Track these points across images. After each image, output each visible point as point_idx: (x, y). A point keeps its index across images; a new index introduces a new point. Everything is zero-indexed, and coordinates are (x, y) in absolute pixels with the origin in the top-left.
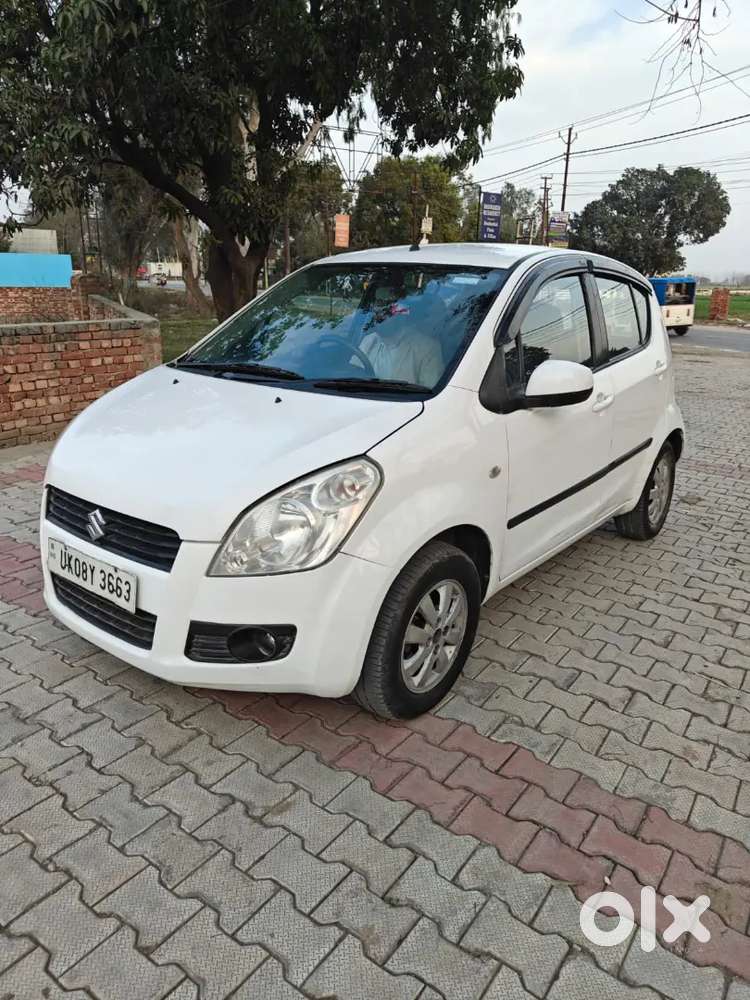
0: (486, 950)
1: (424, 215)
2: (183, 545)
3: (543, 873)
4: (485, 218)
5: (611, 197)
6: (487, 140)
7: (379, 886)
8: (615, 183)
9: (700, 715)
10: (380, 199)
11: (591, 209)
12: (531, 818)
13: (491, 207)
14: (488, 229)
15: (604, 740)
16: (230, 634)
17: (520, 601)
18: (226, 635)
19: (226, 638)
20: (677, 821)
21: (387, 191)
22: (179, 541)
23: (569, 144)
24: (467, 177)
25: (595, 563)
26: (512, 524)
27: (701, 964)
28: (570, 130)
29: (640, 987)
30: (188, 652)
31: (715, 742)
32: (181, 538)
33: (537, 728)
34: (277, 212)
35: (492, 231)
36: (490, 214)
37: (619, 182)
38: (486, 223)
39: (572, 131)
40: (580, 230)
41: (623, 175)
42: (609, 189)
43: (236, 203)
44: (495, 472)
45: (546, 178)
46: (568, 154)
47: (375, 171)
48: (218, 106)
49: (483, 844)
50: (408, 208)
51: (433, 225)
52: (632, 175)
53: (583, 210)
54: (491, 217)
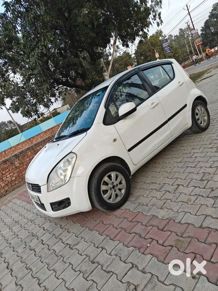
0: (111, 270)
1: (155, 53)
2: (41, 187)
3: (133, 247)
4: (165, 47)
5: (212, 16)
6: (162, 23)
7: (91, 259)
8: (211, 11)
9: (197, 187)
10: (142, 55)
11: (207, 23)
12: (135, 232)
13: (165, 44)
14: (167, 50)
15: (165, 203)
16: (57, 203)
17: (156, 167)
18: (57, 204)
19: (57, 205)
20: (177, 223)
21: (143, 52)
22: (40, 187)
23: (188, 10)
24: (164, 35)
25: (183, 147)
26: (129, 150)
27: (167, 263)
28: (187, 6)
29: (147, 273)
30: (53, 210)
31: (198, 194)
32: (40, 186)
33: (147, 205)
34: (101, 80)
35: (168, 50)
36: (166, 45)
37: (212, 10)
38: (165, 49)
39: (188, 6)
40: (205, 31)
41: (213, 7)
42: (210, 14)
43: (90, 82)
44: (115, 140)
45: (187, 23)
46: (189, 13)
47: (137, 48)
48: (75, 62)
49: (120, 242)
50: (150, 53)
51: (159, 54)
52: (216, 5)
53: (204, 25)
54: (167, 46)
